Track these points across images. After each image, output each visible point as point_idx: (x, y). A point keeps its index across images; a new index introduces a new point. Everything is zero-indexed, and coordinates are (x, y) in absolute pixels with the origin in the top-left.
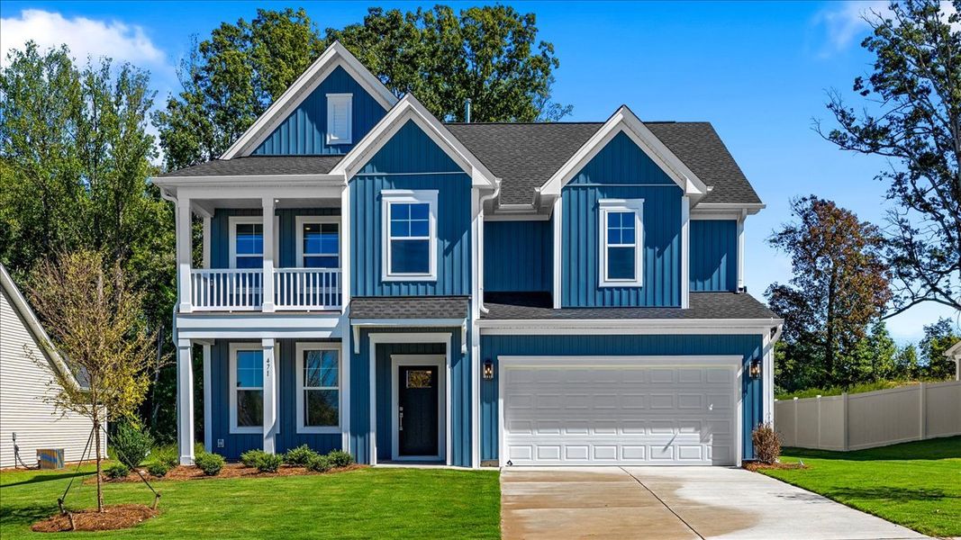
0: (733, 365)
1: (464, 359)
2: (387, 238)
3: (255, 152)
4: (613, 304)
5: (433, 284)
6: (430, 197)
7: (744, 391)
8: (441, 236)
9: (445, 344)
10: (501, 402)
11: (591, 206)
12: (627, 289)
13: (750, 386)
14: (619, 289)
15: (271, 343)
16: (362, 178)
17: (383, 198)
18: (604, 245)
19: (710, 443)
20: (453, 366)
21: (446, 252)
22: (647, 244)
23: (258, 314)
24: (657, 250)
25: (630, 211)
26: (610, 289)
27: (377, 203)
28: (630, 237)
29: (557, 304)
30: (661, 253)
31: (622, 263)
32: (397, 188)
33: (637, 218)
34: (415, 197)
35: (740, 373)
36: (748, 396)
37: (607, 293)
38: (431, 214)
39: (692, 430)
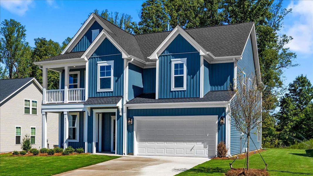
0: (215, 119)
1: (121, 118)
2: (99, 77)
3: (72, 51)
4: (176, 97)
5: (112, 92)
6: (111, 63)
7: (219, 129)
8: (114, 76)
9: (115, 112)
10: (135, 132)
11: (169, 62)
12: (181, 91)
13: (221, 127)
14: (178, 91)
15: (66, 113)
16: (92, 58)
17: (98, 64)
18: (173, 76)
19: (207, 148)
20: (117, 120)
21: (116, 81)
22: (188, 74)
23: (63, 104)
24: (192, 76)
25: (182, 63)
26: (175, 91)
27: (96, 66)
28: (182, 72)
29: (157, 98)
30: (193, 78)
31: (179, 82)
32: (102, 61)
33: (184, 65)
34: (108, 64)
35: (217, 122)
36: (220, 131)
37: (174, 93)
38: (112, 69)
39: (201, 143)
